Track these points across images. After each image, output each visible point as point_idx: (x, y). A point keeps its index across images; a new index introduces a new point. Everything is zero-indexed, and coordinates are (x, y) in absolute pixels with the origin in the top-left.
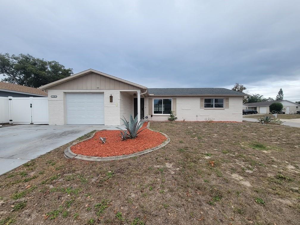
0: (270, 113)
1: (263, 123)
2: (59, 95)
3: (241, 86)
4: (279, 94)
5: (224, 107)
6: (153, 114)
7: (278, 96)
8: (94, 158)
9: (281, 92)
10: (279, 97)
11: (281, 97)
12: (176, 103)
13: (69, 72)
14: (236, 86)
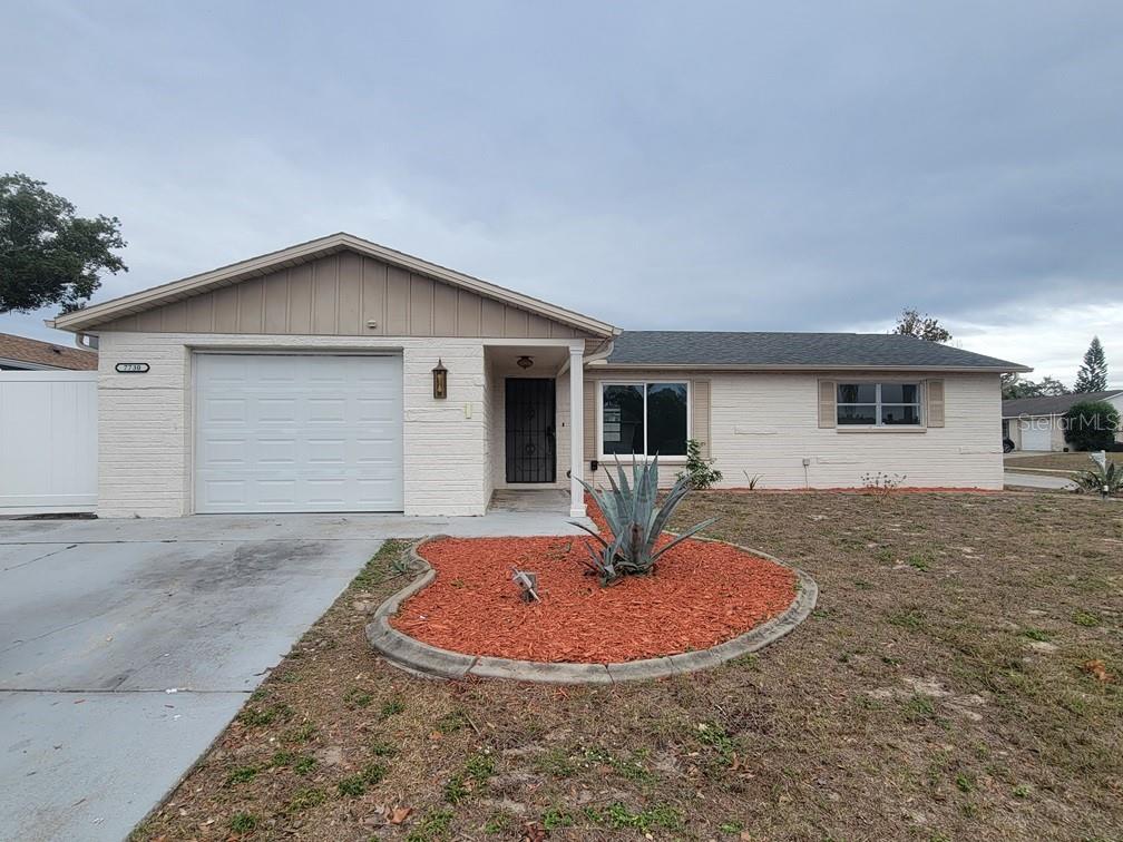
0: (1067, 446)
1: (1105, 493)
2: (163, 358)
3: (929, 326)
4: (1089, 362)
5: (922, 421)
6: (602, 457)
7: (1084, 369)
8: (572, 671)
9: (1095, 355)
10: (1090, 375)
11: (1097, 376)
12: (708, 401)
13: (102, 236)
14: (903, 323)
